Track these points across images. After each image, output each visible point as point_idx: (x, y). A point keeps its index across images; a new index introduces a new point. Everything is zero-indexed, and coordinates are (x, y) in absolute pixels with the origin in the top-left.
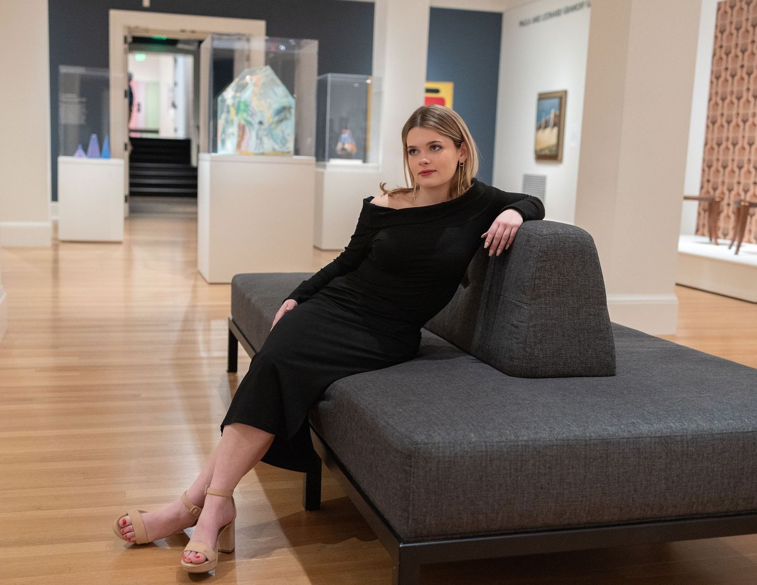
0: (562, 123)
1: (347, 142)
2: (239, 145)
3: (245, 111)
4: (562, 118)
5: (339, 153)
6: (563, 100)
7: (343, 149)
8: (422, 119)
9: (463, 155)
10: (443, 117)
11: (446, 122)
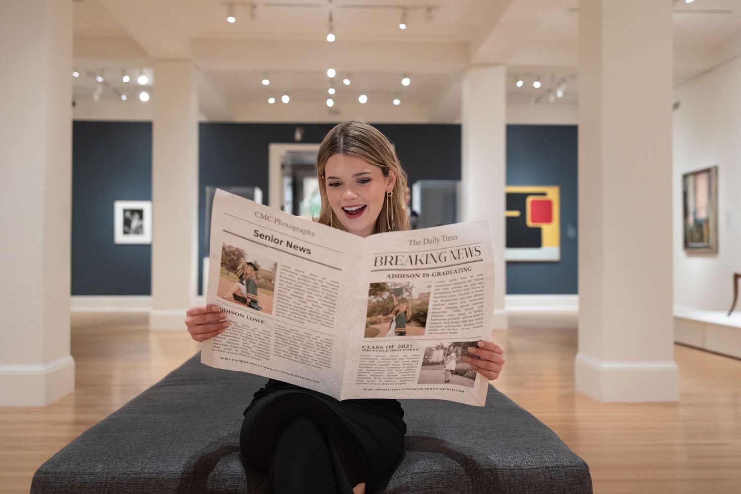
8: (345, 143)
9: (391, 184)
10: (368, 140)
11: (373, 146)
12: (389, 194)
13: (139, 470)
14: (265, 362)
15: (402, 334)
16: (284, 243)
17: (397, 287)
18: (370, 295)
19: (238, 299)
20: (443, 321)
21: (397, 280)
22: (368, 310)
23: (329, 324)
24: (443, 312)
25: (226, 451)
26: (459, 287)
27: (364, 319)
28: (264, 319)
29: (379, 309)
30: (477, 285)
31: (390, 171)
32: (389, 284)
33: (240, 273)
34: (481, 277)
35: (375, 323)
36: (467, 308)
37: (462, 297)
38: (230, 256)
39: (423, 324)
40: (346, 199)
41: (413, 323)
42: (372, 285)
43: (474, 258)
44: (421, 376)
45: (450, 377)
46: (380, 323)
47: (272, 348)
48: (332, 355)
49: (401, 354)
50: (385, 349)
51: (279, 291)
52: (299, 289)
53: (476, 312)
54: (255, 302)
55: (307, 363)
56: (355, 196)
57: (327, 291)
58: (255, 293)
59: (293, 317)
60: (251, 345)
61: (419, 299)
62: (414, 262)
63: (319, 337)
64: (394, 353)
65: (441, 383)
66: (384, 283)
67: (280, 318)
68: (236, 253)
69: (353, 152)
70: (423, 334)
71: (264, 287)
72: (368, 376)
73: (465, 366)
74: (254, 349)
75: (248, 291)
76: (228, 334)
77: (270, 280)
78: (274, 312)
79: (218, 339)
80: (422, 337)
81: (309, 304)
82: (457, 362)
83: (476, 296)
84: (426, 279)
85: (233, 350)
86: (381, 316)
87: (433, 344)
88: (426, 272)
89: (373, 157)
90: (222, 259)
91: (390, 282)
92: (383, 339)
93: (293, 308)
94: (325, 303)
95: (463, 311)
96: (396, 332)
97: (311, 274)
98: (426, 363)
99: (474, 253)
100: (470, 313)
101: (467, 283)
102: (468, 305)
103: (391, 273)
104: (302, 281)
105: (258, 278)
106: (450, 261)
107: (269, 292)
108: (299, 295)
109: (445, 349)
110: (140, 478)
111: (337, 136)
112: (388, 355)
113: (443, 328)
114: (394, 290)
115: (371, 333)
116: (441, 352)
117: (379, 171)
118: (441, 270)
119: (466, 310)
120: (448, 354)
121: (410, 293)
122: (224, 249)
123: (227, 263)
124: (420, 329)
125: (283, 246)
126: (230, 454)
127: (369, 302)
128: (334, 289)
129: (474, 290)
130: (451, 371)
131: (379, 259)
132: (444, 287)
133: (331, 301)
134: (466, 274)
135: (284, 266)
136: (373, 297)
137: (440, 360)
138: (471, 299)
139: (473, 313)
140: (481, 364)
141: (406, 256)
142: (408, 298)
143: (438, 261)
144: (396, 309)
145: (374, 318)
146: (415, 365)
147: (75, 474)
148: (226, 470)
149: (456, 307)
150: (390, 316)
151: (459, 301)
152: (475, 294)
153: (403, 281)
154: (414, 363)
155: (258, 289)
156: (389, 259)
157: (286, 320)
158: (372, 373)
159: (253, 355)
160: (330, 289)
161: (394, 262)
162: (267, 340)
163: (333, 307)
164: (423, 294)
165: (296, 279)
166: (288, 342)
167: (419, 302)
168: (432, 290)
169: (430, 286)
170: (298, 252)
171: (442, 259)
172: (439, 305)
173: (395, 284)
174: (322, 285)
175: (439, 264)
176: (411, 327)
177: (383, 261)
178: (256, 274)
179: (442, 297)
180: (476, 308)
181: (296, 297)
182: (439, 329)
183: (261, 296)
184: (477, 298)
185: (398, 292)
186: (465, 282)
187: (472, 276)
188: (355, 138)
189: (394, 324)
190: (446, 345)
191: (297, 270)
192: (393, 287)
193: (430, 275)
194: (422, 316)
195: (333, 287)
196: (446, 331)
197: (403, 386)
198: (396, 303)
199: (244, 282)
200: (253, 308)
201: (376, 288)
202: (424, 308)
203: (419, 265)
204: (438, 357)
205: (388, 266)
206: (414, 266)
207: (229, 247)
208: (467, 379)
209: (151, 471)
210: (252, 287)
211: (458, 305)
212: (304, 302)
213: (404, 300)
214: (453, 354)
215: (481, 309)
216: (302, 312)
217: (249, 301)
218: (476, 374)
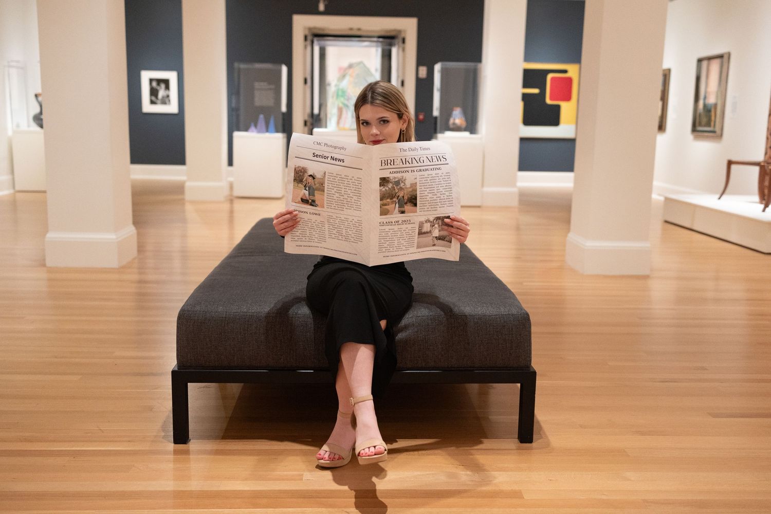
0: (666, 98)
1: (457, 117)
2: (338, 123)
3: (342, 96)
4: (666, 93)
5: (451, 126)
6: (668, 76)
7: (454, 124)
8: (372, 97)
9: (405, 124)
10: (388, 95)
11: (391, 99)
12: (403, 131)
13: (245, 310)
14: (324, 245)
15: (403, 212)
16: (329, 158)
17: (396, 180)
18: (380, 186)
19: (304, 201)
20: (427, 202)
21: (395, 175)
22: (380, 196)
23: (358, 209)
24: (426, 196)
25: (297, 300)
26: (434, 179)
27: (378, 203)
28: (320, 212)
29: (387, 196)
30: (447, 179)
31: (404, 115)
32: (391, 178)
33: (304, 184)
34: (449, 174)
35: (385, 205)
36: (441, 193)
37: (438, 186)
38: (299, 173)
39: (415, 205)
40: (372, 135)
41: (409, 204)
42: (381, 179)
43: (442, 162)
44: (418, 243)
45: (436, 242)
46: (389, 205)
47: (327, 233)
48: (363, 232)
49: (404, 227)
50: (394, 223)
51: (328, 191)
52: (339, 187)
53: (447, 196)
54: (313, 201)
55: (349, 240)
56: (379, 133)
57: (355, 185)
58: (314, 196)
59: (337, 208)
60: (314, 233)
61: (410, 188)
62: (404, 163)
63: (353, 220)
64: (399, 226)
65: (430, 246)
66: (388, 178)
67: (329, 210)
68: (303, 170)
69: (378, 104)
70: (416, 212)
71: (318, 189)
72: (386, 245)
73: (444, 233)
74: (316, 236)
75: (309, 195)
76: (300, 228)
77: (322, 184)
78: (325, 206)
79: (293, 232)
80: (415, 214)
81: (346, 197)
82: (439, 231)
83: (446, 186)
84: (413, 173)
85: (304, 239)
86: (388, 200)
87: (423, 219)
88: (412, 169)
89: (390, 107)
90: (294, 177)
91: (391, 176)
92: (392, 216)
93: (336, 201)
94: (355, 194)
95: (439, 195)
96: (399, 211)
97: (345, 176)
98: (420, 233)
99: (442, 159)
100: (444, 197)
101: (440, 178)
102: (442, 192)
103: (391, 170)
104: (340, 181)
105: (315, 184)
106: (427, 163)
107: (322, 193)
108: (339, 192)
109: (431, 222)
110: (247, 315)
111: (367, 92)
112: (396, 228)
113: (428, 207)
114: (395, 182)
115: (384, 213)
116: (429, 224)
117: (396, 116)
118: (422, 168)
119: (441, 194)
120: (433, 226)
121: (404, 183)
122: (295, 169)
123: (297, 178)
124: (413, 208)
125: (329, 160)
126: (300, 302)
127: (380, 190)
128: (359, 183)
129: (445, 182)
130: (436, 237)
131: (383, 161)
132: (425, 179)
133: (358, 192)
134: (437, 171)
135: (330, 173)
136: (382, 187)
137: (429, 230)
138: (443, 188)
139: (446, 197)
140: (453, 230)
141: (399, 159)
142: (404, 187)
143: (419, 162)
144: (397, 195)
145: (385, 201)
146: (413, 235)
147: (206, 312)
148: (299, 312)
149: (434, 193)
150: (394, 199)
151: (435, 189)
152: (445, 185)
153: (399, 175)
154: (413, 233)
155: (316, 192)
156: (389, 161)
157: (333, 211)
158: (388, 243)
159: (316, 240)
160: (356, 184)
161: (392, 163)
162: (323, 227)
163: (359, 196)
164: (413, 184)
165: (337, 181)
166: (336, 227)
167: (411, 190)
168: (418, 181)
169: (416, 178)
170: (337, 163)
171: (422, 161)
172: (423, 191)
173: (395, 178)
174: (352, 182)
175: (420, 164)
176: (408, 207)
177: (386, 163)
178: (314, 182)
179: (424, 186)
180: (447, 193)
181: (338, 193)
182: (426, 207)
183: (317, 196)
184: (447, 187)
185: (397, 183)
186: (438, 177)
187: (443, 173)
188: (379, 94)
189: (397, 205)
190: (431, 219)
191: (337, 175)
192: (394, 180)
193: (415, 171)
194: (413, 199)
195: (359, 182)
196: (430, 209)
197: (408, 252)
198: (397, 191)
199: (307, 188)
200: (313, 205)
201: (384, 181)
202: (414, 194)
203: (408, 165)
204: (427, 228)
205: (389, 166)
206: (405, 166)
207: (298, 167)
208: (446, 242)
209: (253, 311)
210: (312, 191)
211: (435, 191)
212: (342, 196)
213: (401, 189)
214: (436, 226)
215: (450, 194)
216: (342, 203)
217: (310, 201)
218: (451, 238)
